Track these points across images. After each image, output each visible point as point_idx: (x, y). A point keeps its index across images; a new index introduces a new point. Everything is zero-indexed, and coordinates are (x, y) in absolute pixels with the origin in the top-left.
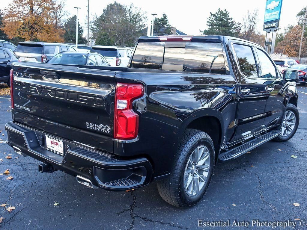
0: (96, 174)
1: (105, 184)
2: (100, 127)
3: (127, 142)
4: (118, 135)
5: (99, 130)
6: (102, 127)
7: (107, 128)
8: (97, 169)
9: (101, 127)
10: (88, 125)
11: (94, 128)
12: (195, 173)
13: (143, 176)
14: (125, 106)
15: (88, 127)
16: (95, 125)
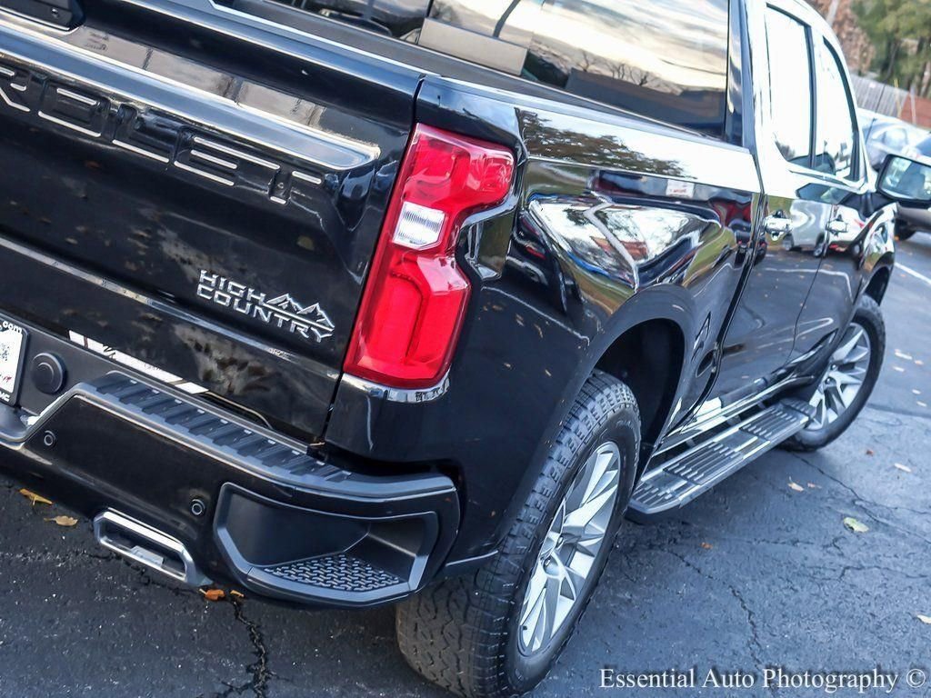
0: (223, 522)
1: (263, 569)
2: (276, 305)
3: (395, 395)
4: (366, 361)
5: (266, 319)
6: (290, 308)
7: (313, 316)
8: (235, 497)
9: (285, 305)
10: (206, 283)
11: (242, 304)
12: (550, 558)
13: (420, 554)
14: (429, 237)
15: (203, 291)
16: (251, 290)
